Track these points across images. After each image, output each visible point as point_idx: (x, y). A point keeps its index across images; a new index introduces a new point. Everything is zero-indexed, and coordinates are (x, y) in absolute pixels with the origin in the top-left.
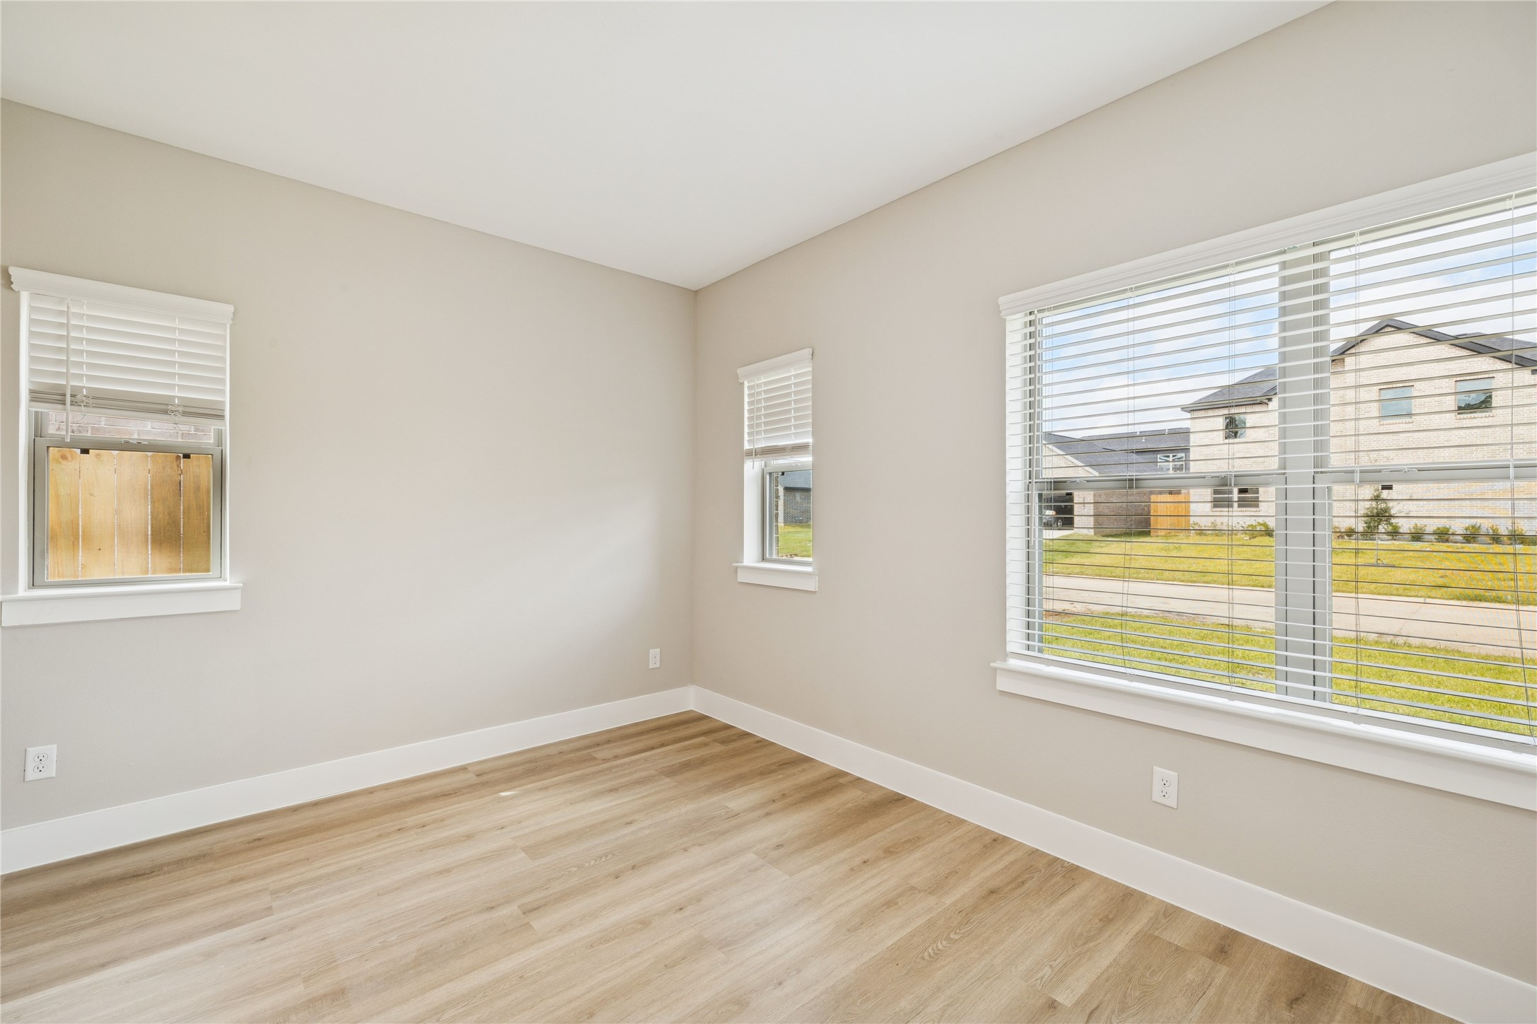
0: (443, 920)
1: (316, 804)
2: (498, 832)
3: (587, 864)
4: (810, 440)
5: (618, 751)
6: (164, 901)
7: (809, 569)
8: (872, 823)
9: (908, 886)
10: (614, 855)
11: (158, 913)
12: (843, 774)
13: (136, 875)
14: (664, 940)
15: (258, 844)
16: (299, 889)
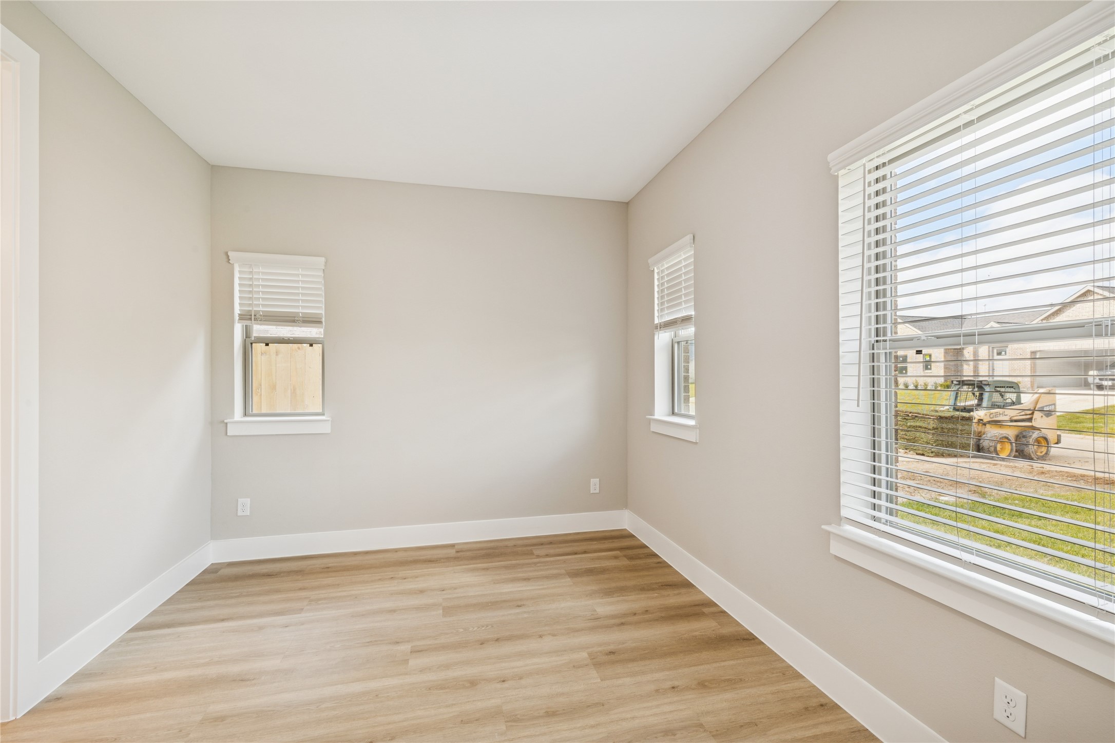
0: (368, 642)
1: (367, 553)
2: (439, 593)
3: (471, 629)
4: (692, 313)
5: (552, 551)
6: (268, 592)
7: (692, 423)
8: (705, 655)
9: (698, 722)
10: (492, 627)
11: (262, 598)
12: (712, 604)
13: (269, 575)
14: (476, 701)
15: (327, 570)
16: (323, 601)
